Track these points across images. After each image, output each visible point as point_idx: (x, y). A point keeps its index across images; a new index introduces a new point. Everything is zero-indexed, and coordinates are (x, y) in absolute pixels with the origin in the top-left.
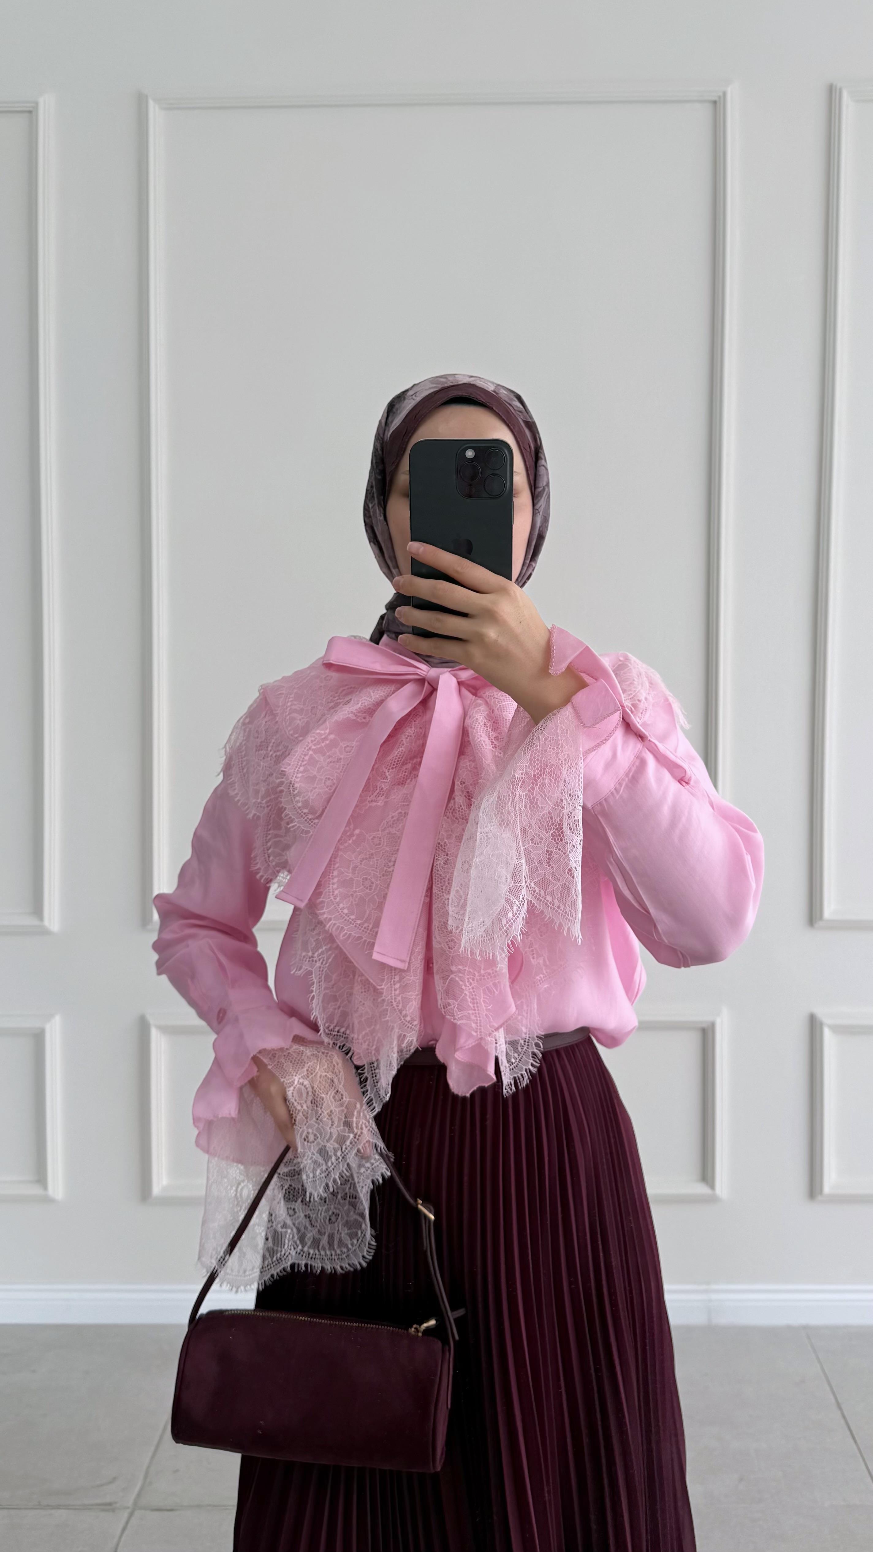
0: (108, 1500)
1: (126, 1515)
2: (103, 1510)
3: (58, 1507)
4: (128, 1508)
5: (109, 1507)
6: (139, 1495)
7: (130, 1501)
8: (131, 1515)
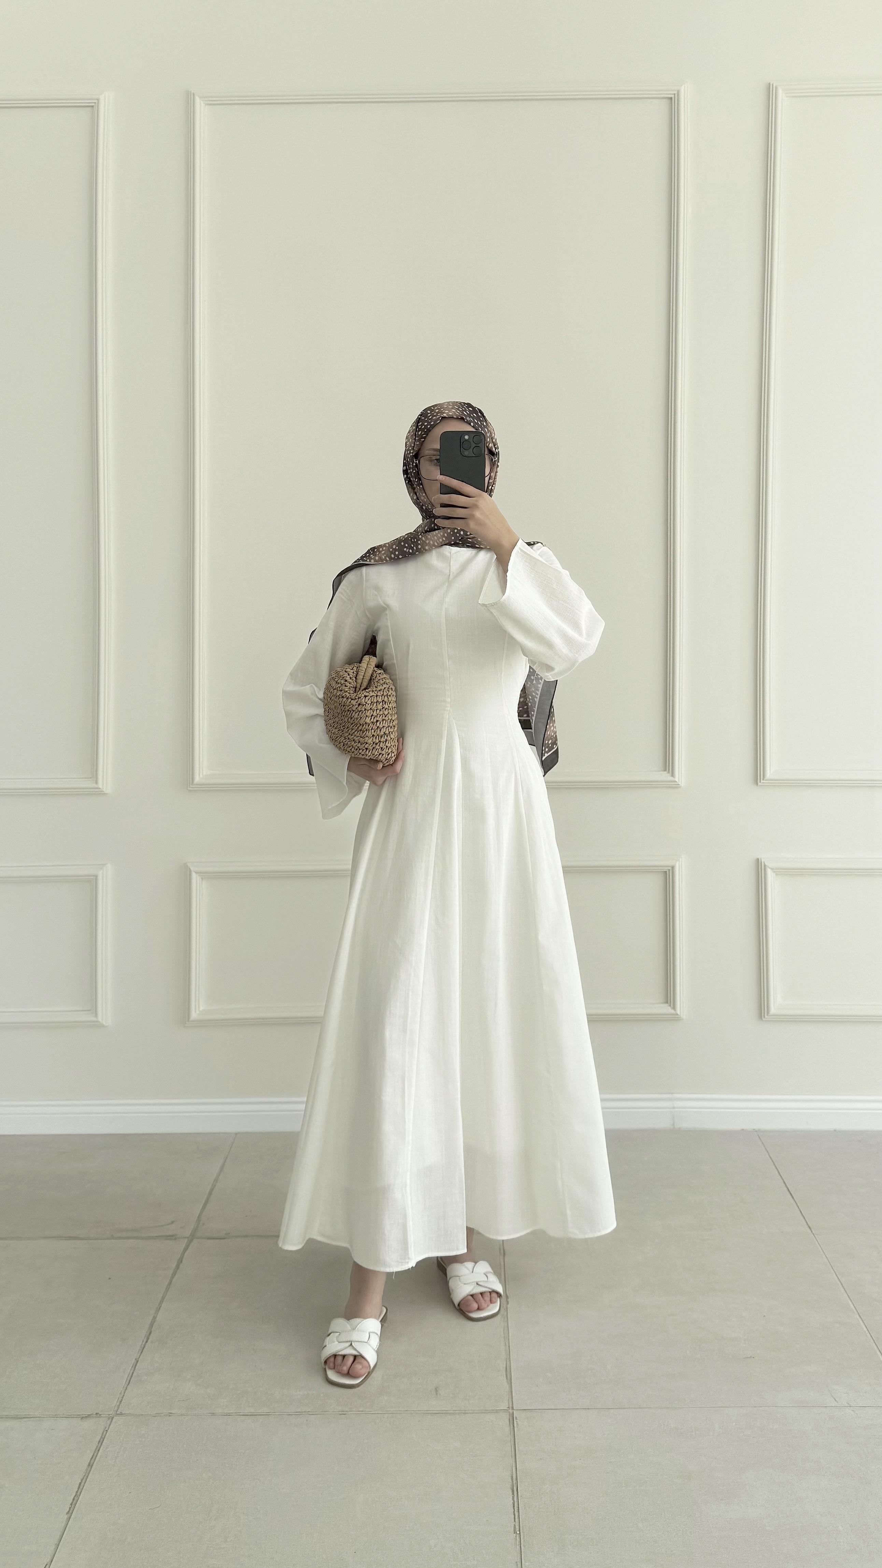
0: (170, 1233)
1: (186, 1240)
2: (166, 1239)
3: (128, 1238)
4: (188, 1238)
5: (173, 1237)
6: (195, 1230)
7: (188, 1233)
8: (190, 1241)
